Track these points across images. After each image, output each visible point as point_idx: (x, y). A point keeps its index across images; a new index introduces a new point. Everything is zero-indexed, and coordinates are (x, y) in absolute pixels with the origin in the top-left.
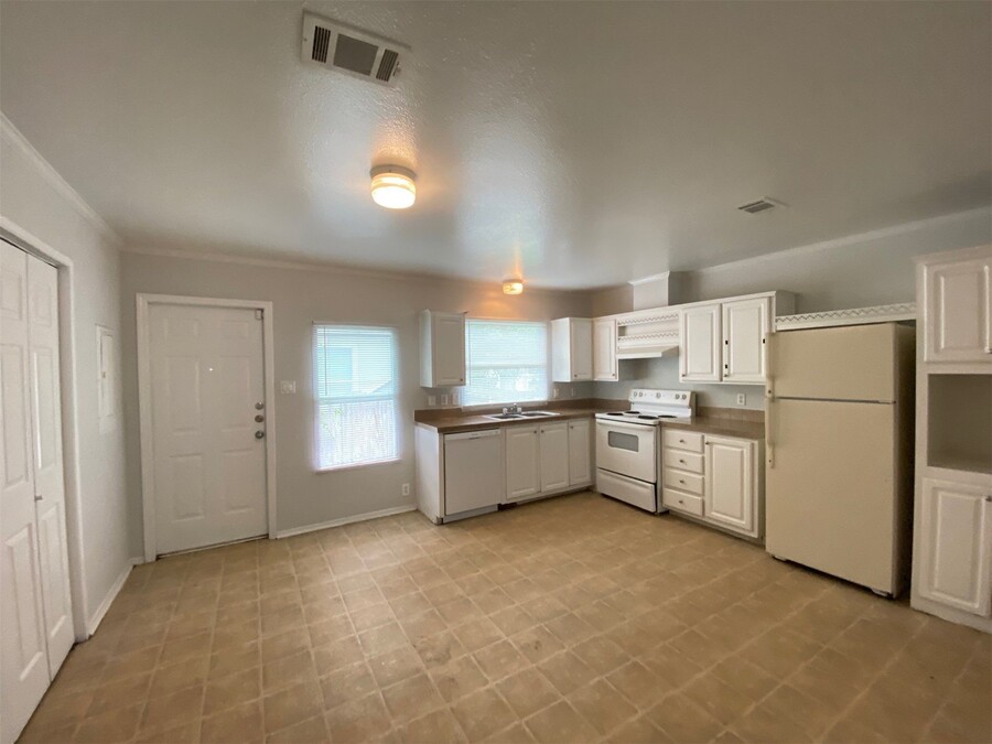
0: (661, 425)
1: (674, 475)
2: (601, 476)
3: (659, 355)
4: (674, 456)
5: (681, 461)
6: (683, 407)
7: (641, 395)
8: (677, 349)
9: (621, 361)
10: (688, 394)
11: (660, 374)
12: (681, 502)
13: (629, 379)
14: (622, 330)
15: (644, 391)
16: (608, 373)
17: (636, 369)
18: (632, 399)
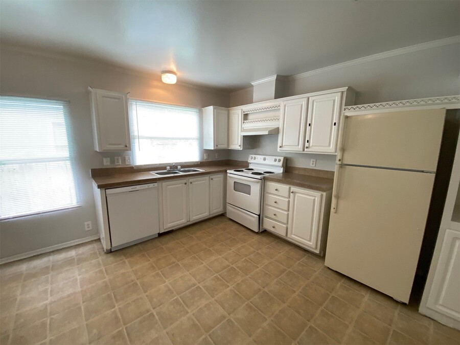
0: (265, 178)
1: (270, 210)
2: (229, 208)
3: (266, 133)
4: (271, 198)
5: (275, 202)
6: (279, 166)
7: (255, 158)
8: (278, 129)
9: (245, 137)
10: (282, 159)
11: (267, 146)
12: (274, 227)
13: (249, 149)
14: (246, 116)
15: (257, 156)
16: (237, 144)
17: (253, 142)
18: (250, 161)
